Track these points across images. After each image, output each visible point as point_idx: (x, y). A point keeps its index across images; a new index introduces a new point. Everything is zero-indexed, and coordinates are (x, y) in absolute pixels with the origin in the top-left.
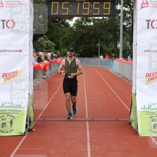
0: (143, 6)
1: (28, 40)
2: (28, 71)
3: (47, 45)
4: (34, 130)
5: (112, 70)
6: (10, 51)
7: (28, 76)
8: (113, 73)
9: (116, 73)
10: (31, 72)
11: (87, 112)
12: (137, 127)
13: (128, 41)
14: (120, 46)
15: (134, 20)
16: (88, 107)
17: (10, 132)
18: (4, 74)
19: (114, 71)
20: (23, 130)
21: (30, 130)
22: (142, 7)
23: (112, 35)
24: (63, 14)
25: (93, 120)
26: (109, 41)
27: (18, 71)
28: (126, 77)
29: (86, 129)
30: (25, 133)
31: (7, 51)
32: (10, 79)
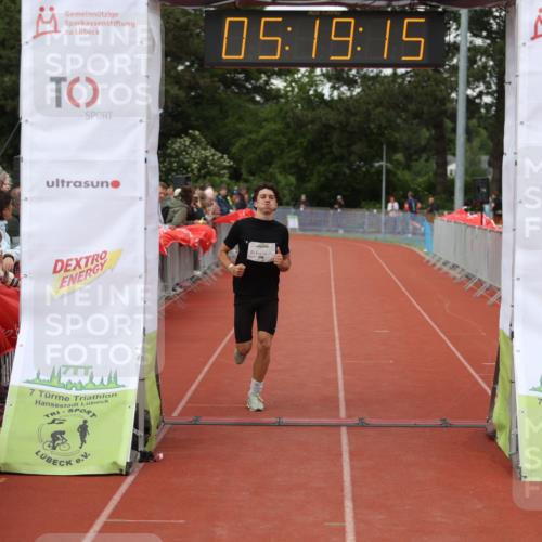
0: (539, 33)
1: (142, 148)
2: (143, 253)
3: (203, 164)
4: (161, 456)
5: (426, 253)
6: (80, 183)
7: (142, 271)
8: (433, 261)
9: (442, 261)
10: (149, 257)
11: (341, 395)
12: (517, 449)
13: (486, 154)
14: (454, 168)
15: (507, 81)
16: (344, 379)
17: (78, 461)
18: (59, 264)
19: (435, 255)
20: (124, 455)
21: (146, 457)
22: (536, 36)
23: (428, 129)
24: (261, 57)
25: (362, 425)
26: (416, 152)
27: (106, 252)
28: (479, 276)
29: (340, 455)
30: (129, 465)
31: (69, 183)
32: (79, 281)
